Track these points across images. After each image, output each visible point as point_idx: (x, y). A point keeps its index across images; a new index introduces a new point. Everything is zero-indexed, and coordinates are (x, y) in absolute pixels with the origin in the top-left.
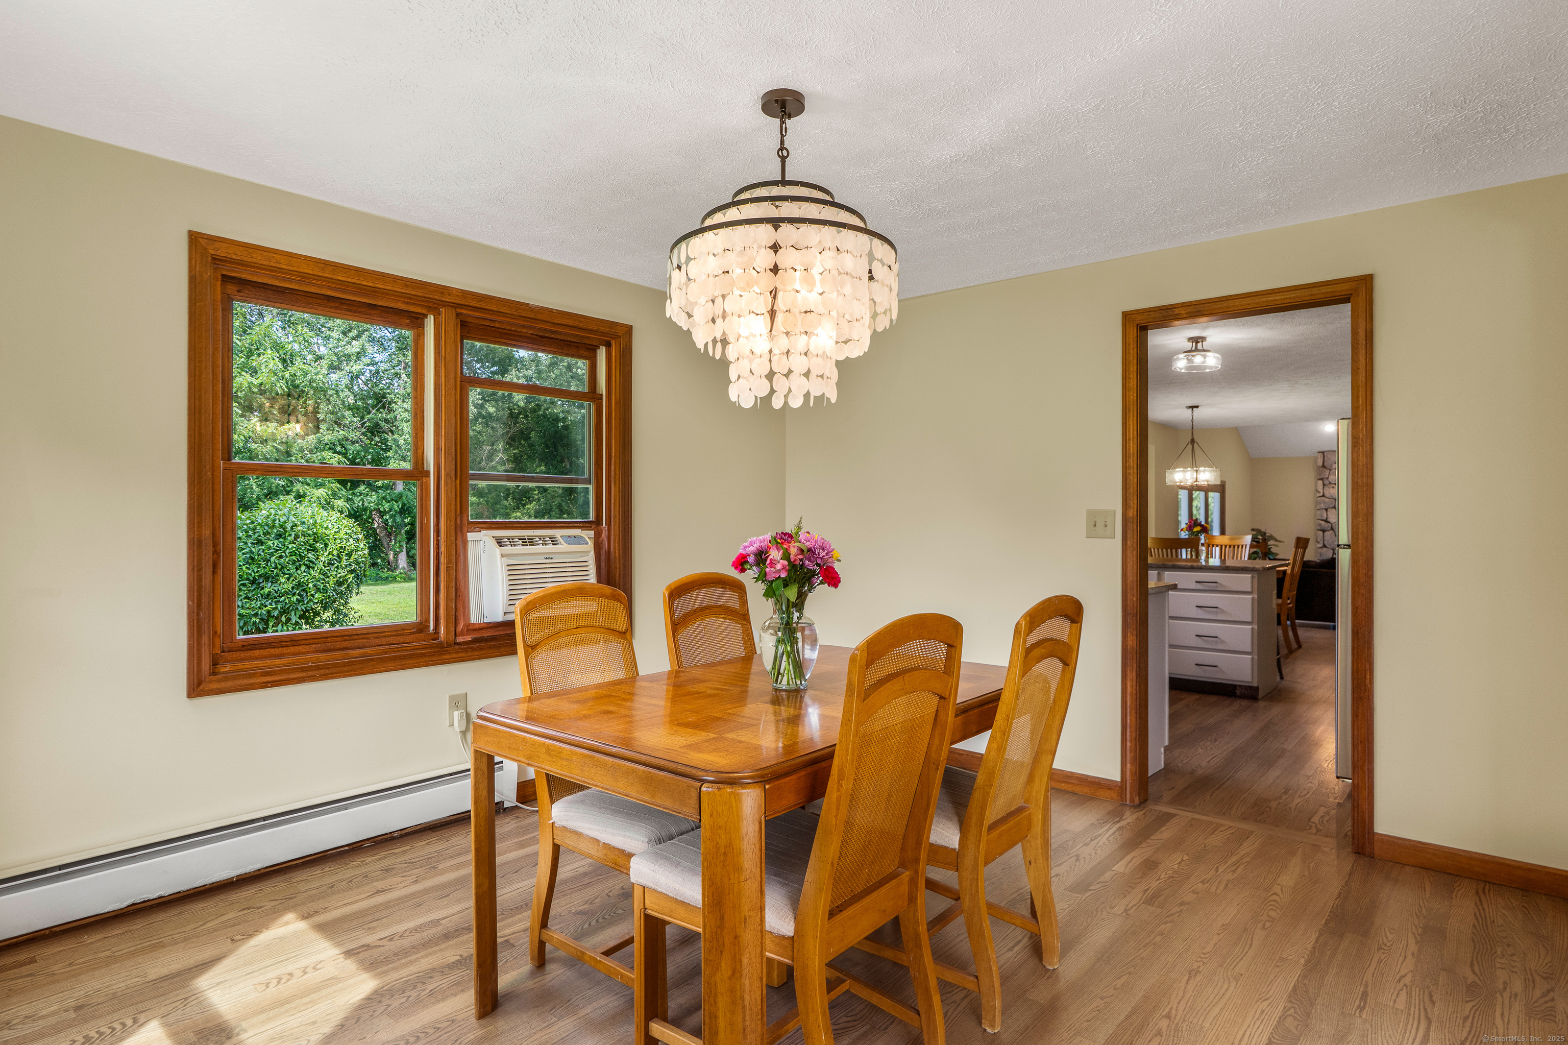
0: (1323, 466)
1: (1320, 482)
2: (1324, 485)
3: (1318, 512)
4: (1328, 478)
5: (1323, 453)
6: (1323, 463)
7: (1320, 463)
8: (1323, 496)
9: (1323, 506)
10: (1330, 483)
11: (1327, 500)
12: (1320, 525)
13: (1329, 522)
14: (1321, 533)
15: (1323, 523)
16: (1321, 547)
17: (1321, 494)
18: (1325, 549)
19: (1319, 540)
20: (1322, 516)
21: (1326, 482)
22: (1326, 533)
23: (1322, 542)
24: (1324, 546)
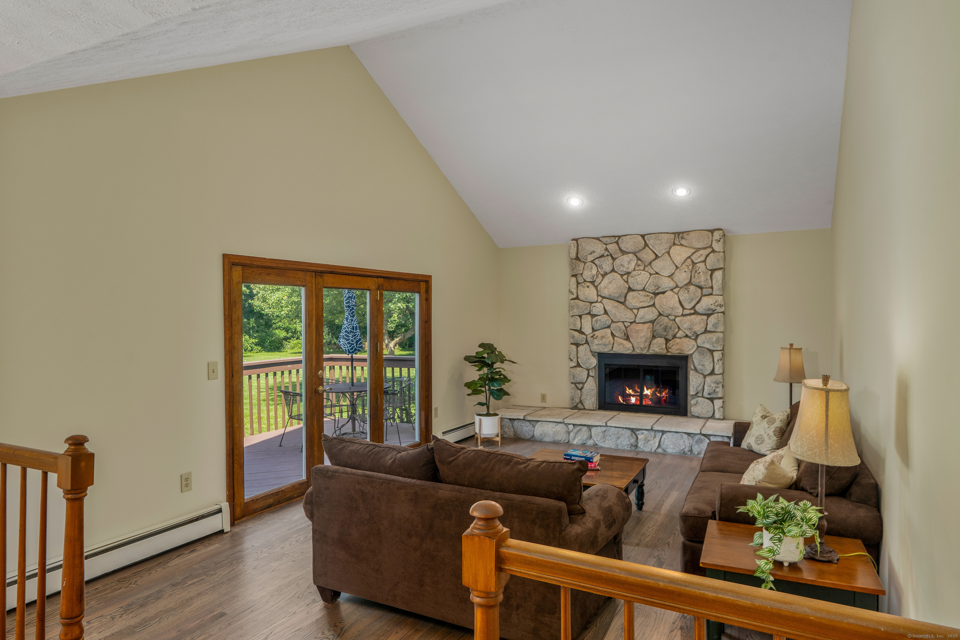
0: (577, 258)
1: (574, 279)
2: (578, 283)
3: (572, 320)
4: (582, 274)
5: (576, 240)
6: (577, 254)
7: (574, 255)
8: (577, 298)
9: (576, 312)
10: (585, 281)
11: (581, 303)
12: (573, 337)
13: (583, 333)
14: (574, 347)
15: (576, 334)
16: (575, 367)
17: (575, 296)
18: (579, 369)
19: (572, 357)
20: (575, 325)
21: (581, 280)
22: (581, 348)
23: (575, 360)
24: (578, 365)
